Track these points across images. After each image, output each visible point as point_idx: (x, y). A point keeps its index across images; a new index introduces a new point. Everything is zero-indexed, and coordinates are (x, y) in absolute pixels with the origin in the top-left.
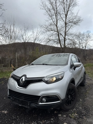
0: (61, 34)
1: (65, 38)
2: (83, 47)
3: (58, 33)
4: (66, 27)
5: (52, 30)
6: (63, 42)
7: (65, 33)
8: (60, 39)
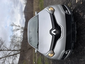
0: (9, 54)
1: (13, 51)
2: (21, 40)
3: (8, 56)
4: (4, 50)
5: (4, 62)
6: (16, 51)
7: (9, 50)
8: (13, 54)
